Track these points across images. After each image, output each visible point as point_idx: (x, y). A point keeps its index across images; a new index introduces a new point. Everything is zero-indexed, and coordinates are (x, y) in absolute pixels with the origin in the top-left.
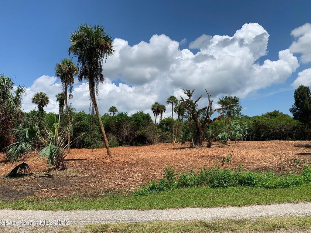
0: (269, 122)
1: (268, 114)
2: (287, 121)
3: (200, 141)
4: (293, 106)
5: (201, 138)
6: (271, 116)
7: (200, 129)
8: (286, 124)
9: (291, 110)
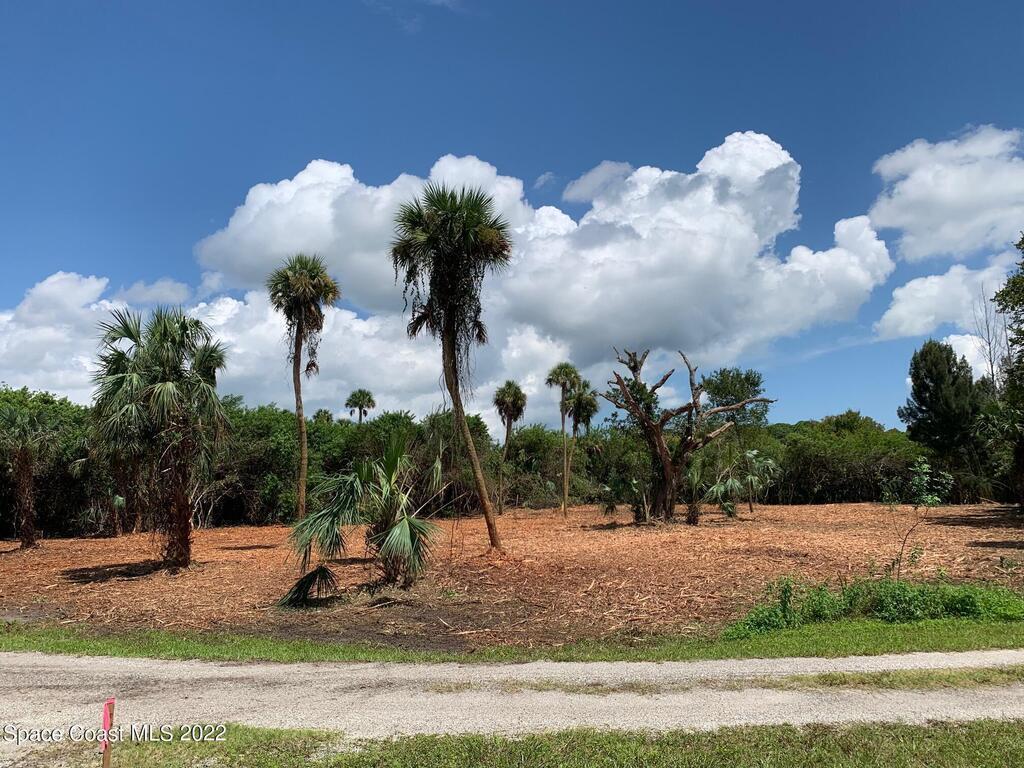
0: (835, 446)
1: (829, 420)
2: (888, 444)
3: (668, 505)
4: (908, 400)
5: (669, 497)
6: (837, 427)
7: (668, 469)
8: (884, 454)
9: (902, 414)
